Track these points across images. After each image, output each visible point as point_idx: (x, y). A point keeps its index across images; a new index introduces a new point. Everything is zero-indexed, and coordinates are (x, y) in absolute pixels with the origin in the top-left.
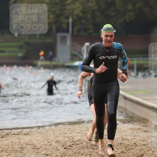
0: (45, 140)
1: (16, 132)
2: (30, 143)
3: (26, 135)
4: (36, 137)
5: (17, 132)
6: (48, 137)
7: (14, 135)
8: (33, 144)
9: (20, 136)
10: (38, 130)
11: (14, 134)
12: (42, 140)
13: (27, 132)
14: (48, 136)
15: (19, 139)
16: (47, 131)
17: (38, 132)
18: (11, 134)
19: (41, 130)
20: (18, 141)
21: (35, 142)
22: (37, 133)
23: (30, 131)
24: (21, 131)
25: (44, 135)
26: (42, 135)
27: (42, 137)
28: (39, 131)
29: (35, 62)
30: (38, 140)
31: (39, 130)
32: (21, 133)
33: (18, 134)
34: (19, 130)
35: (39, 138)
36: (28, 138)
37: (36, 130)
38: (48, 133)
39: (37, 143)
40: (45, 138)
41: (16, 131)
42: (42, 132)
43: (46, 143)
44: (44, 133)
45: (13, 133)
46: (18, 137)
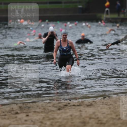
0: (112, 112)
1: (76, 103)
2: (93, 116)
3: (89, 107)
4: (101, 109)
5: (78, 103)
6: (116, 109)
7: (74, 107)
8: (98, 118)
9: (81, 108)
10: (103, 100)
11: (74, 105)
12: (109, 113)
13: (89, 102)
14: (117, 107)
15: (80, 111)
16: (115, 102)
17: (103, 102)
18: (70, 106)
19: (107, 100)
20: (78, 113)
21: (99, 115)
22: (103, 104)
23: (93, 102)
24: (82, 102)
25: (110, 106)
26: (108, 106)
27: (109, 109)
28: (105, 102)
29: (99, 15)
30: (104, 113)
31: (105, 100)
32: (82, 104)
33: (78, 106)
34: (80, 100)
35: (104, 110)
36: (90, 110)
37: (101, 100)
38: (116, 103)
39: (102, 117)
40: (112, 110)
41: (77, 101)
42: (108, 103)
43: (114, 116)
44: (111, 104)
45: (72, 104)
46: (79, 109)
